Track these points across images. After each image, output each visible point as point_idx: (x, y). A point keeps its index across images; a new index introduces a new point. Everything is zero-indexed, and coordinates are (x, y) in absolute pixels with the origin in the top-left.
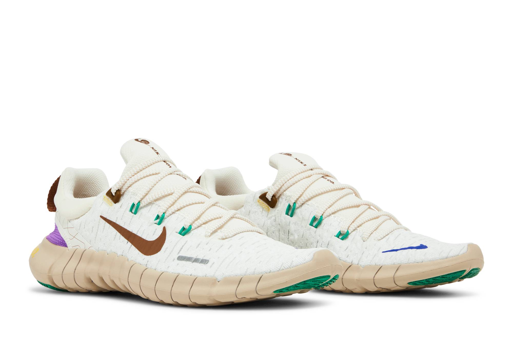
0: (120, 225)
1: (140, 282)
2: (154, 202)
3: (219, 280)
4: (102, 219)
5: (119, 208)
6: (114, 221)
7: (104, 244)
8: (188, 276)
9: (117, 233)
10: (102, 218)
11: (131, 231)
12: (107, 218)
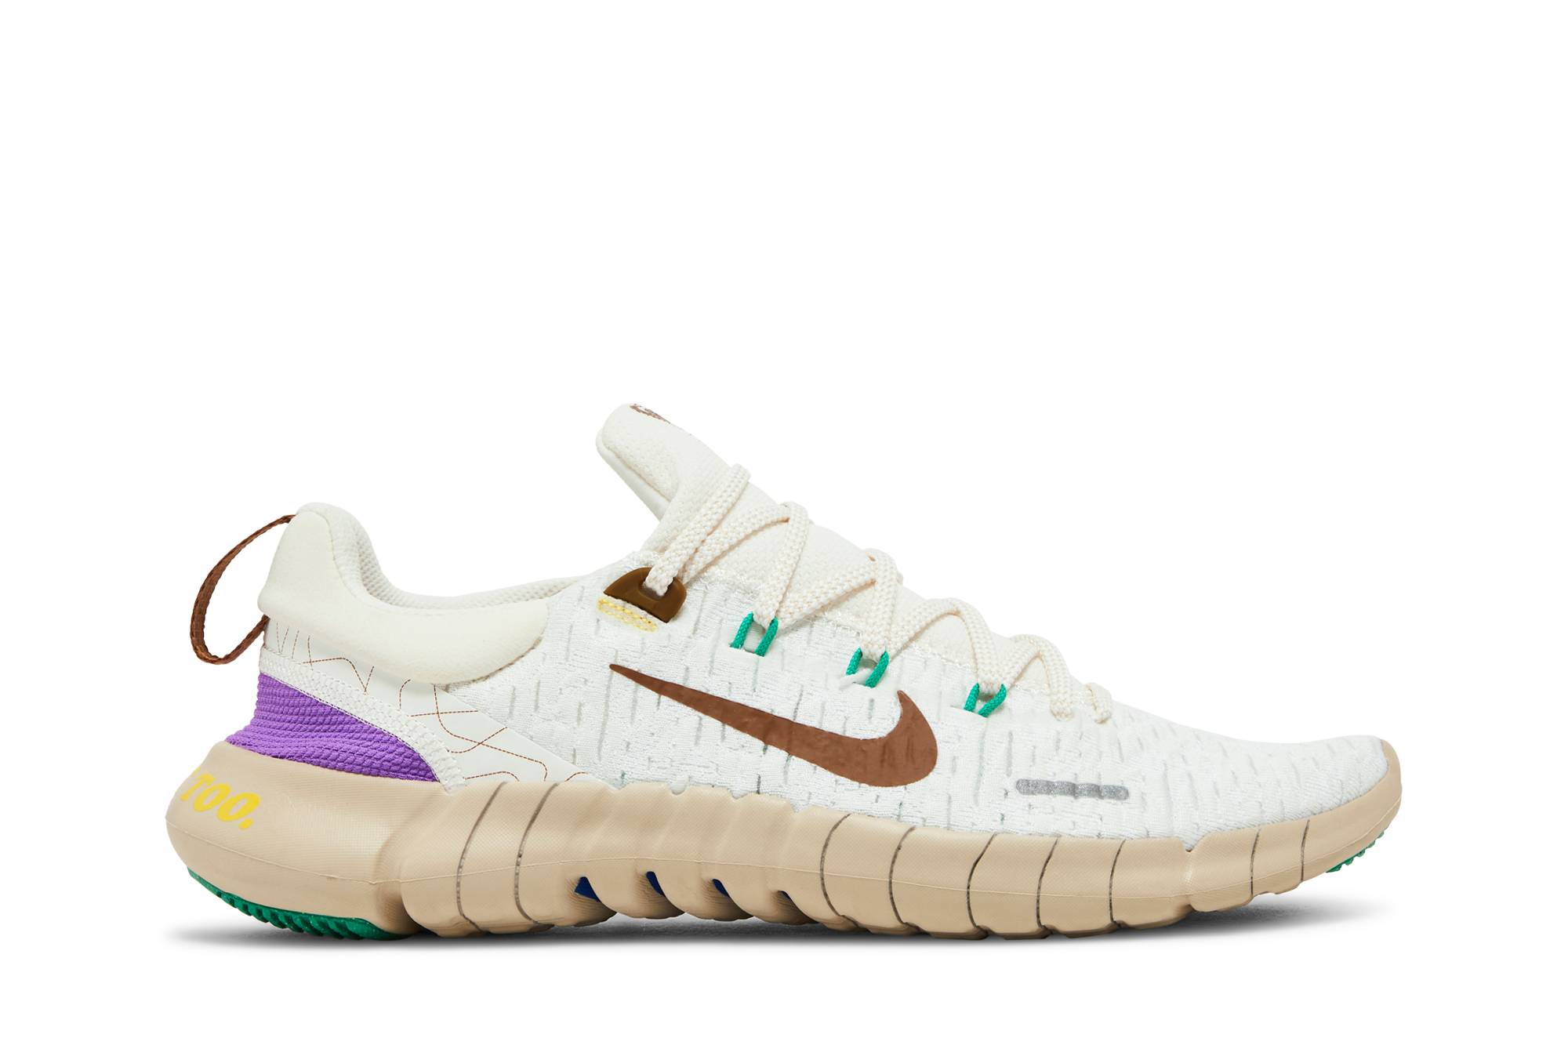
0: (710, 693)
1: (891, 872)
2: (821, 614)
3: (1188, 846)
4: (617, 676)
5: (689, 637)
6: (679, 681)
7: (649, 759)
8: (1091, 839)
9: (701, 719)
10: (623, 674)
11: (769, 711)
12: (643, 673)
